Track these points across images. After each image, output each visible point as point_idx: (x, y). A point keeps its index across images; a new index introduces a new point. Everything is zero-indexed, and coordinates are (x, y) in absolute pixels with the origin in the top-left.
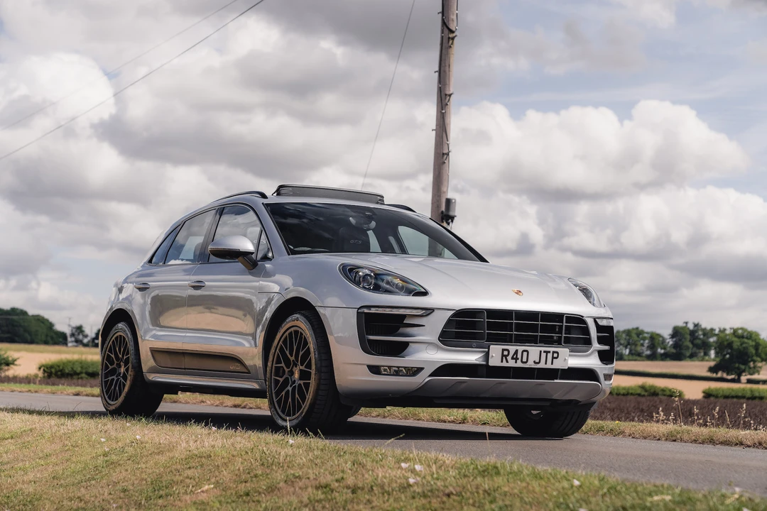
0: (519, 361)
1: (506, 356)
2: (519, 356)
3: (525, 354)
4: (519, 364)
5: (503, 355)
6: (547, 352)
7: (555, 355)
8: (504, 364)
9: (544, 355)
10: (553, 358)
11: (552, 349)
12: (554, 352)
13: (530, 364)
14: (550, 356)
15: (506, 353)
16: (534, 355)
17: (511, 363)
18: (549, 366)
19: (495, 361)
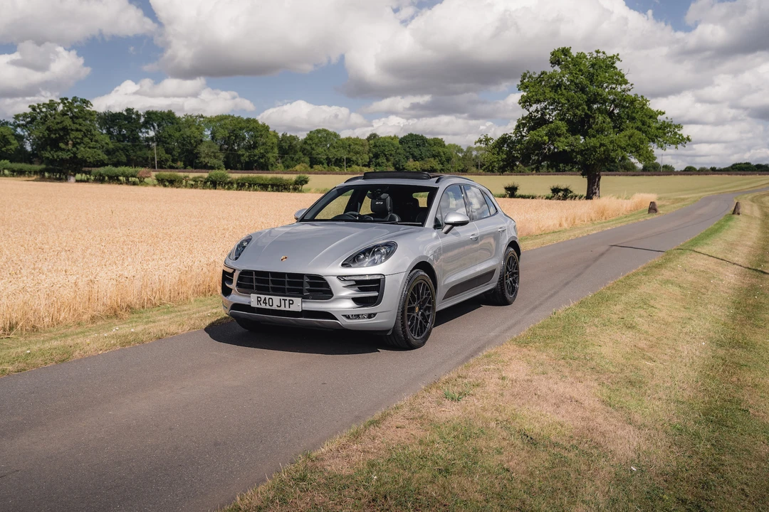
0: (267, 305)
1: (260, 301)
2: (267, 302)
3: (271, 300)
4: (268, 307)
5: (258, 301)
6: (285, 300)
7: (291, 302)
8: (259, 306)
9: (283, 302)
10: (290, 304)
11: (288, 298)
12: (290, 300)
13: (275, 307)
14: (287, 302)
15: (259, 299)
16: (276, 302)
17: (263, 306)
18: (287, 309)
19: (254, 304)
